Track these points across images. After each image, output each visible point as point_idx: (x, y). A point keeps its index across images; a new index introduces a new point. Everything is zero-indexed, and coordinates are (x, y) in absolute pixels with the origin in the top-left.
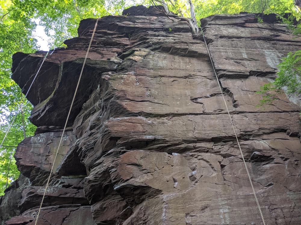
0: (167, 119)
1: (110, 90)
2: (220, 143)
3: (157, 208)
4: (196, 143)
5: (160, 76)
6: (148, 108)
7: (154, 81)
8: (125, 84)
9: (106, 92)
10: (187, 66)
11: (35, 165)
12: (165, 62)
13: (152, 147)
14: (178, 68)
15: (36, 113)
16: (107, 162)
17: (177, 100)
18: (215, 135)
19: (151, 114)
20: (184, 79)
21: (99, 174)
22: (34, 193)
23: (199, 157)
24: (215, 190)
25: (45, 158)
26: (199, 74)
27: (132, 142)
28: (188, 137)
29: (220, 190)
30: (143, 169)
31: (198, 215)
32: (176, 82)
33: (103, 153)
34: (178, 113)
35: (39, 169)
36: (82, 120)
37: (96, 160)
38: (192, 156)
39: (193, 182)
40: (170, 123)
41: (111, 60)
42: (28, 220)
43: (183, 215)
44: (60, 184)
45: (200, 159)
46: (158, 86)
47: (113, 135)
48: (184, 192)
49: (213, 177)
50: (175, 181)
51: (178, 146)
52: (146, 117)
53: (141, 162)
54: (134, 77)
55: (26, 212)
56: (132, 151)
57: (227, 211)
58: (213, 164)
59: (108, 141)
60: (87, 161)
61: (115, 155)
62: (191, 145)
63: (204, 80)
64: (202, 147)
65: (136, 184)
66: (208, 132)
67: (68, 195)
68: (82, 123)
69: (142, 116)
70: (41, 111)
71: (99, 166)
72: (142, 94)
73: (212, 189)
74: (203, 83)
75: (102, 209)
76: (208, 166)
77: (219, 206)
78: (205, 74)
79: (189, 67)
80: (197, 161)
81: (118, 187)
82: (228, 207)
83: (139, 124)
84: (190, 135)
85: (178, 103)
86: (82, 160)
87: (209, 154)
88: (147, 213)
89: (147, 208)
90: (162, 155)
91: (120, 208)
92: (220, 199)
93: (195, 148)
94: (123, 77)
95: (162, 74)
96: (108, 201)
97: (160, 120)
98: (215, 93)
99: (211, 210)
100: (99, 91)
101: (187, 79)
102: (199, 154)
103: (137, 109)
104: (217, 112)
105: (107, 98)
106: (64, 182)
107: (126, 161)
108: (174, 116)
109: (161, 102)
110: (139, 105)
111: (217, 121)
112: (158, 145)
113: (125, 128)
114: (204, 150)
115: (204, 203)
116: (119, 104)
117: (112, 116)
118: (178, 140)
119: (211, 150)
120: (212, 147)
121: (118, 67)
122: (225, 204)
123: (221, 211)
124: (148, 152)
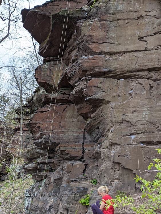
0: (119, 56)
1: (82, 35)
2: (154, 71)
3: (108, 110)
4: (137, 72)
5: (118, 19)
6: (106, 48)
7: (113, 25)
8: (92, 30)
9: (80, 37)
10: (141, 8)
11: (46, 81)
12: (123, 5)
13: (107, 76)
14: (132, 10)
15: (41, 49)
16: (81, 85)
17: (128, 40)
18: (150, 66)
19: (108, 53)
20: (136, 20)
21: (78, 91)
22: (47, 97)
23: (136, 82)
24: (143, 102)
25: (50, 77)
26: (149, 14)
27: (95, 73)
28: (131, 68)
29: (146, 102)
30: (101, 89)
31: (130, 115)
32: (129, 24)
33: (80, 79)
34: (127, 51)
35: (48, 84)
36: (68, 54)
37: (76, 83)
38: (132, 81)
39: (130, 97)
40: (120, 58)
41: (83, 9)
42: (47, 110)
43: (121, 114)
44: (60, 92)
45: (137, 83)
46: (115, 28)
47: (84, 69)
48: (124, 102)
49: (143, 94)
50: (119, 96)
51: (124, 75)
52: (105, 54)
53: (100, 85)
54: (99, 23)
55: (45, 106)
56: (95, 79)
57: (148, 113)
58: (145, 86)
59: (81, 73)
60: (72, 83)
61: (85, 81)
62: (133, 74)
63: (152, 19)
64: (140, 75)
65: (96, 98)
66: (146, 65)
67: (64, 99)
68: (68, 56)
69: (103, 55)
70: (44, 48)
71: (77, 87)
72: (103, 37)
73: (141, 101)
74: (151, 22)
75: (81, 108)
76: (142, 87)
77: (144, 110)
78: (154, 13)
79: (142, 8)
80: (135, 84)
81: (87, 99)
82: (148, 111)
83: (100, 61)
84: (133, 67)
85: (128, 42)
86: (69, 82)
87: (143, 79)
88: (103, 112)
89: (103, 110)
90: (113, 80)
91: (90, 108)
92: (145, 107)
93: (135, 75)
94: (91, 23)
95: (120, 18)
96: (84, 104)
97: (114, 57)
98: (158, 31)
99: (138, 113)
100: (76, 34)
101: (139, 20)
102: (136, 80)
103: (99, 49)
104: (156, 48)
105: (80, 42)
106: (62, 92)
107: (91, 85)
108: (124, 53)
109: (116, 43)
110: (100, 46)
111: (154, 56)
112: (112, 74)
113: (91, 64)
114: (141, 77)
115: (134, 109)
116: (88, 46)
117: (84, 55)
118: (124, 71)
119: (146, 76)
120: (147, 75)
121: (88, 14)
122: (147, 110)
123: (144, 113)
124: (105, 79)
